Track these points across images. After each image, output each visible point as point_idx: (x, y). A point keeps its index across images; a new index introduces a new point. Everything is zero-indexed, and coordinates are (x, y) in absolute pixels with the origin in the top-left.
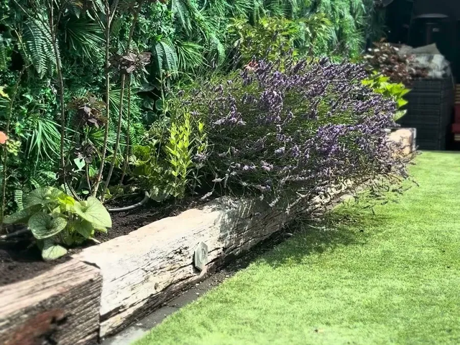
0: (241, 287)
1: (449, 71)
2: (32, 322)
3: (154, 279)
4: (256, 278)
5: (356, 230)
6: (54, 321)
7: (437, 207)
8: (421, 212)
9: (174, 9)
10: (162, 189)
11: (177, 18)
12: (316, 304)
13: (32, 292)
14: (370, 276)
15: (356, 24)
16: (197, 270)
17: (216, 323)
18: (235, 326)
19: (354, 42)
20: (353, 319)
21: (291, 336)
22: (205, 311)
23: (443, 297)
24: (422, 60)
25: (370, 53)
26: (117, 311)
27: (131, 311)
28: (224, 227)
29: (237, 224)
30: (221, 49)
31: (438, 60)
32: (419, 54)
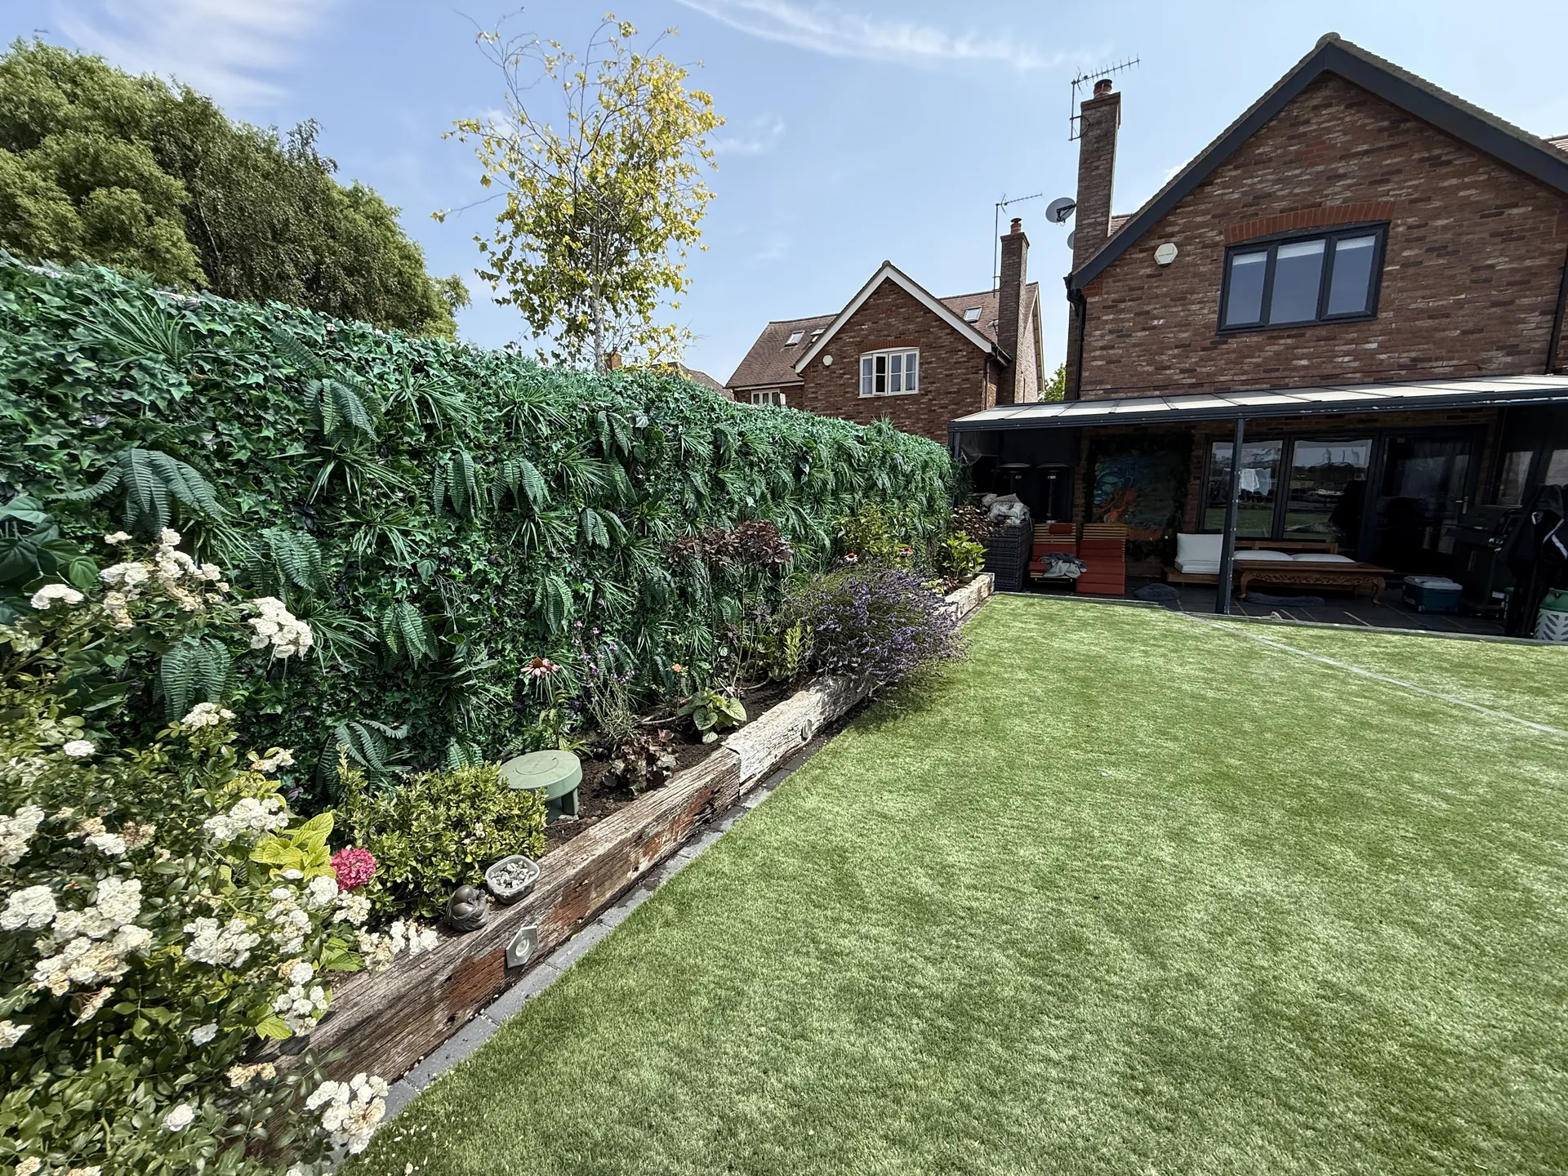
0: (835, 754)
1: (1027, 516)
2: (699, 797)
3: (774, 752)
4: (846, 745)
5: (926, 695)
6: (713, 793)
7: (994, 668)
8: (981, 674)
9: (791, 522)
10: (780, 670)
11: (794, 528)
12: (885, 773)
13: (699, 777)
14: (927, 746)
15: (946, 488)
16: (804, 739)
17: (815, 787)
18: (827, 791)
19: (942, 504)
20: (908, 788)
21: (864, 802)
22: (808, 776)
23: (974, 769)
24: (1004, 509)
25: (957, 513)
26: (750, 778)
27: (759, 776)
28: (824, 704)
29: (835, 699)
30: (827, 542)
31: (1018, 508)
32: (1002, 503)
